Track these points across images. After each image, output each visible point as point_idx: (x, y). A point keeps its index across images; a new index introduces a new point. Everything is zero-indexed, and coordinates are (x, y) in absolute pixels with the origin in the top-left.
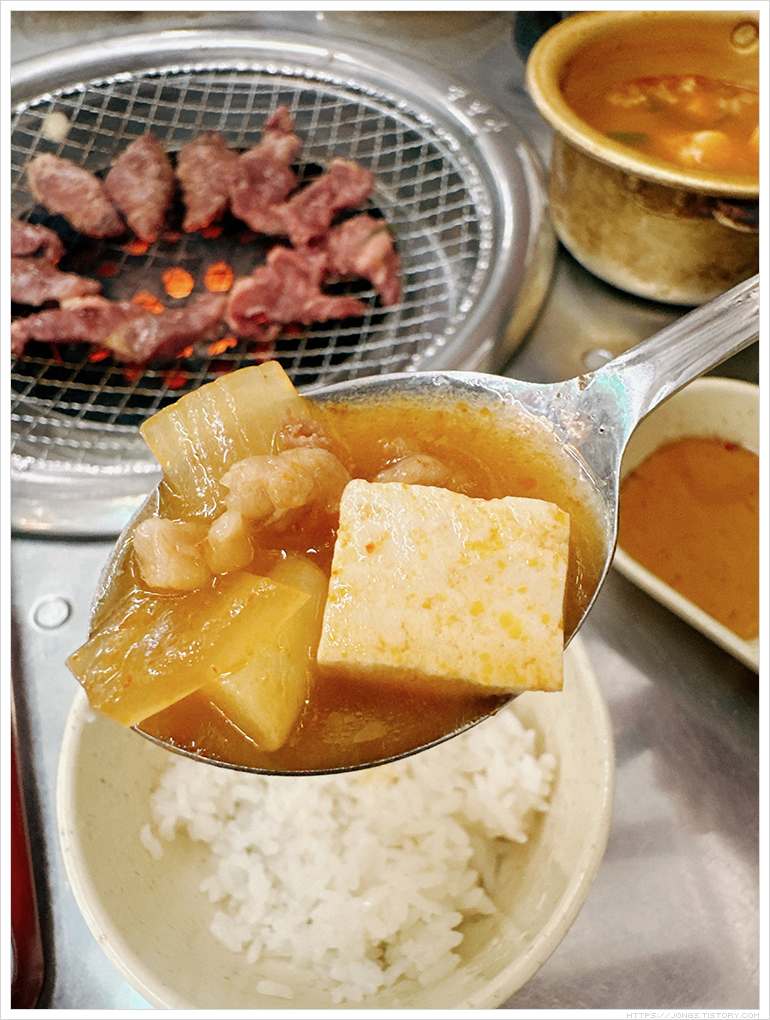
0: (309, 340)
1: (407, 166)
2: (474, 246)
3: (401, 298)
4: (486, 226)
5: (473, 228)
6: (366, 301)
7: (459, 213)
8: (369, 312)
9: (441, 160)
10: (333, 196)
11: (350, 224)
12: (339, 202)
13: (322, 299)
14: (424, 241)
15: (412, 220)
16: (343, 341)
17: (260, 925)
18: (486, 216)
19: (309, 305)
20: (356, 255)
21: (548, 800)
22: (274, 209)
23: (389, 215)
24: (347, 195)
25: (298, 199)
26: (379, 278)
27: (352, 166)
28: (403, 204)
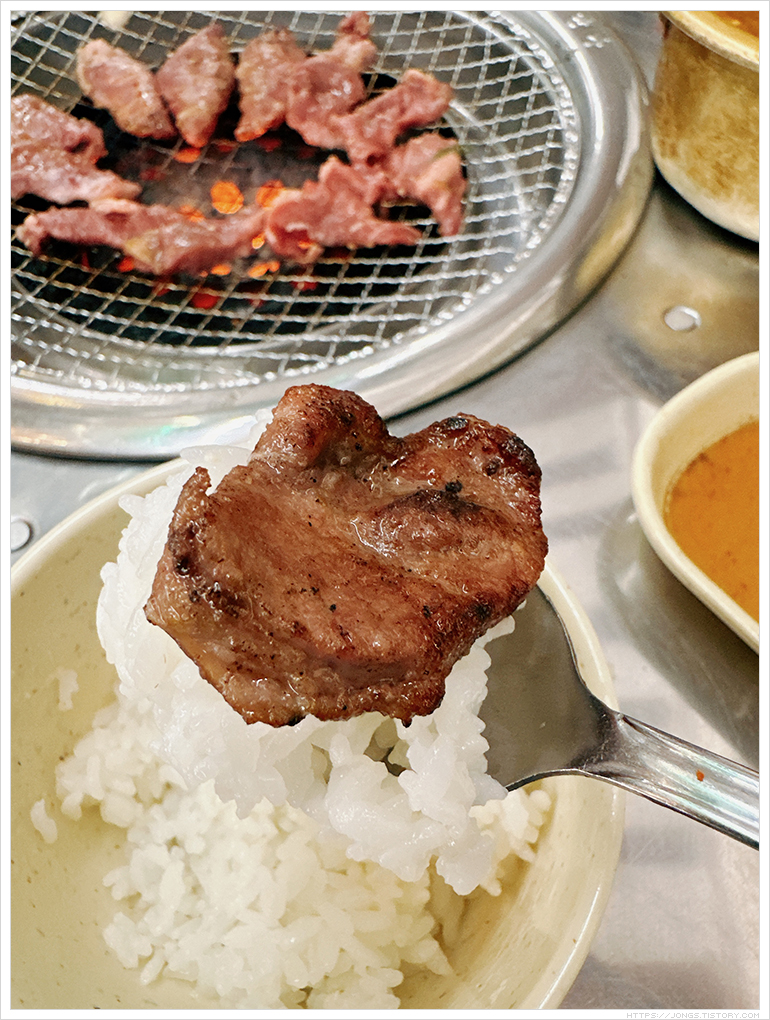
0: (352, 266)
1: (491, 82)
2: (554, 176)
3: (462, 229)
4: (570, 155)
5: (557, 156)
6: (422, 228)
7: (542, 139)
8: (423, 241)
9: (530, 78)
10: (403, 111)
11: (417, 141)
12: (408, 117)
13: (372, 222)
14: (498, 167)
15: (488, 143)
16: (387, 271)
17: (166, 938)
18: (573, 144)
19: (355, 228)
20: (417, 176)
21: (534, 847)
22: (334, 119)
23: (462, 136)
24: (418, 109)
25: (364, 110)
26: (439, 204)
27: (430, 78)
28: (480, 124)
